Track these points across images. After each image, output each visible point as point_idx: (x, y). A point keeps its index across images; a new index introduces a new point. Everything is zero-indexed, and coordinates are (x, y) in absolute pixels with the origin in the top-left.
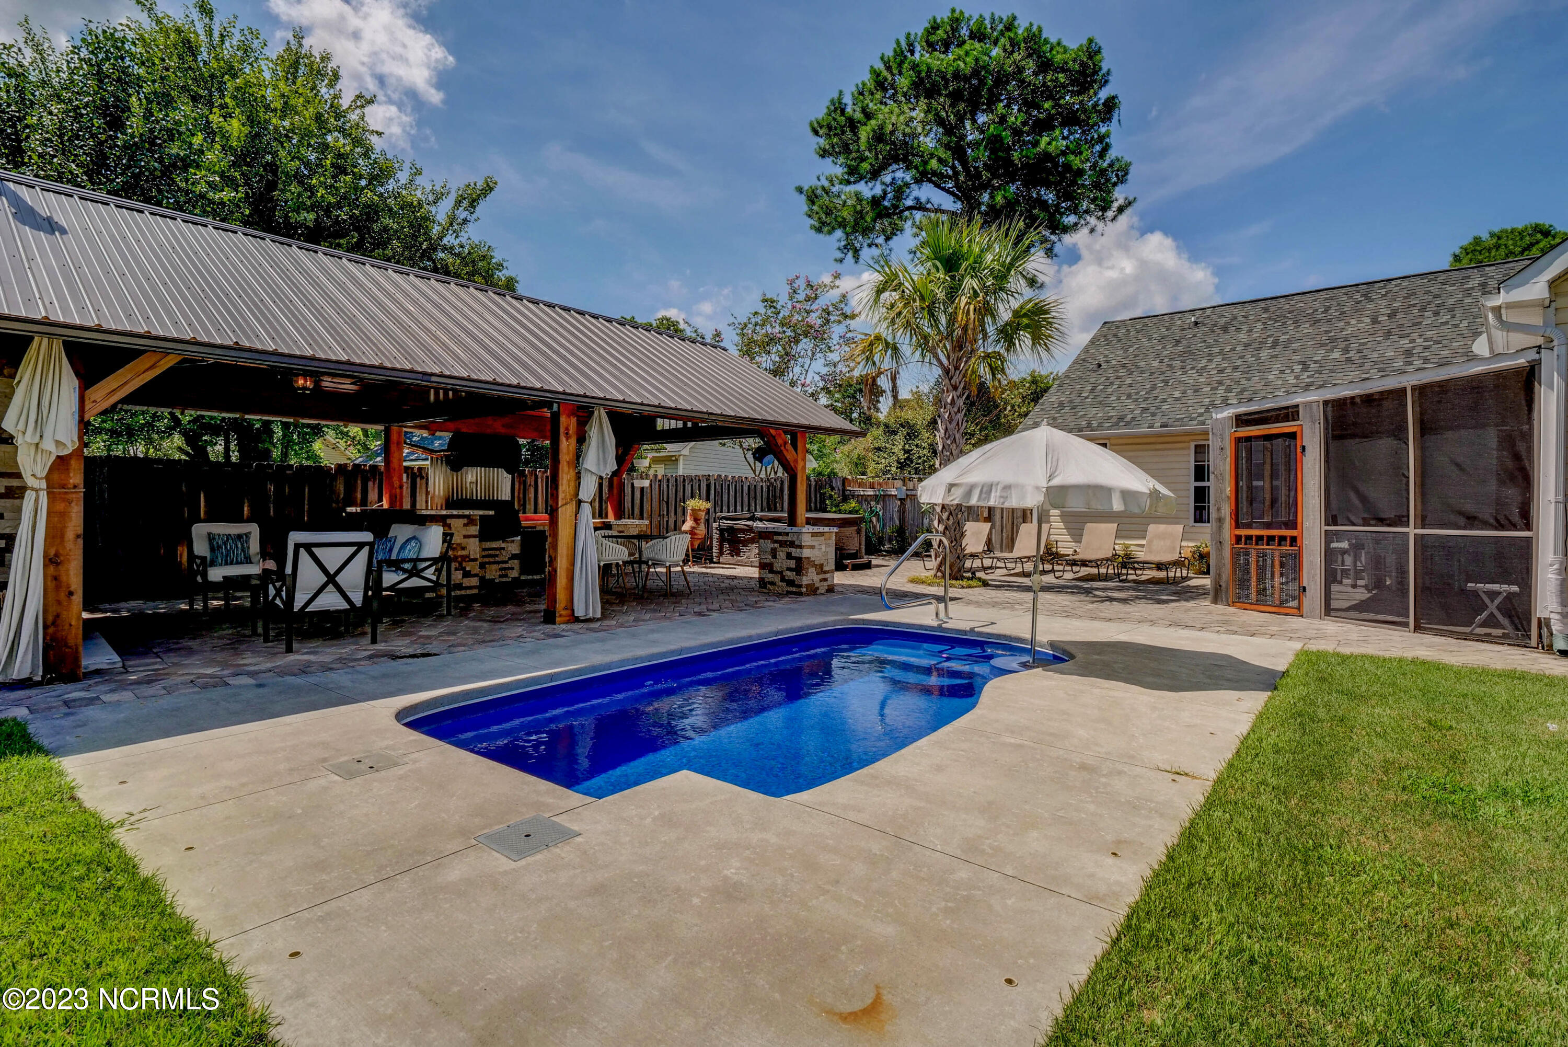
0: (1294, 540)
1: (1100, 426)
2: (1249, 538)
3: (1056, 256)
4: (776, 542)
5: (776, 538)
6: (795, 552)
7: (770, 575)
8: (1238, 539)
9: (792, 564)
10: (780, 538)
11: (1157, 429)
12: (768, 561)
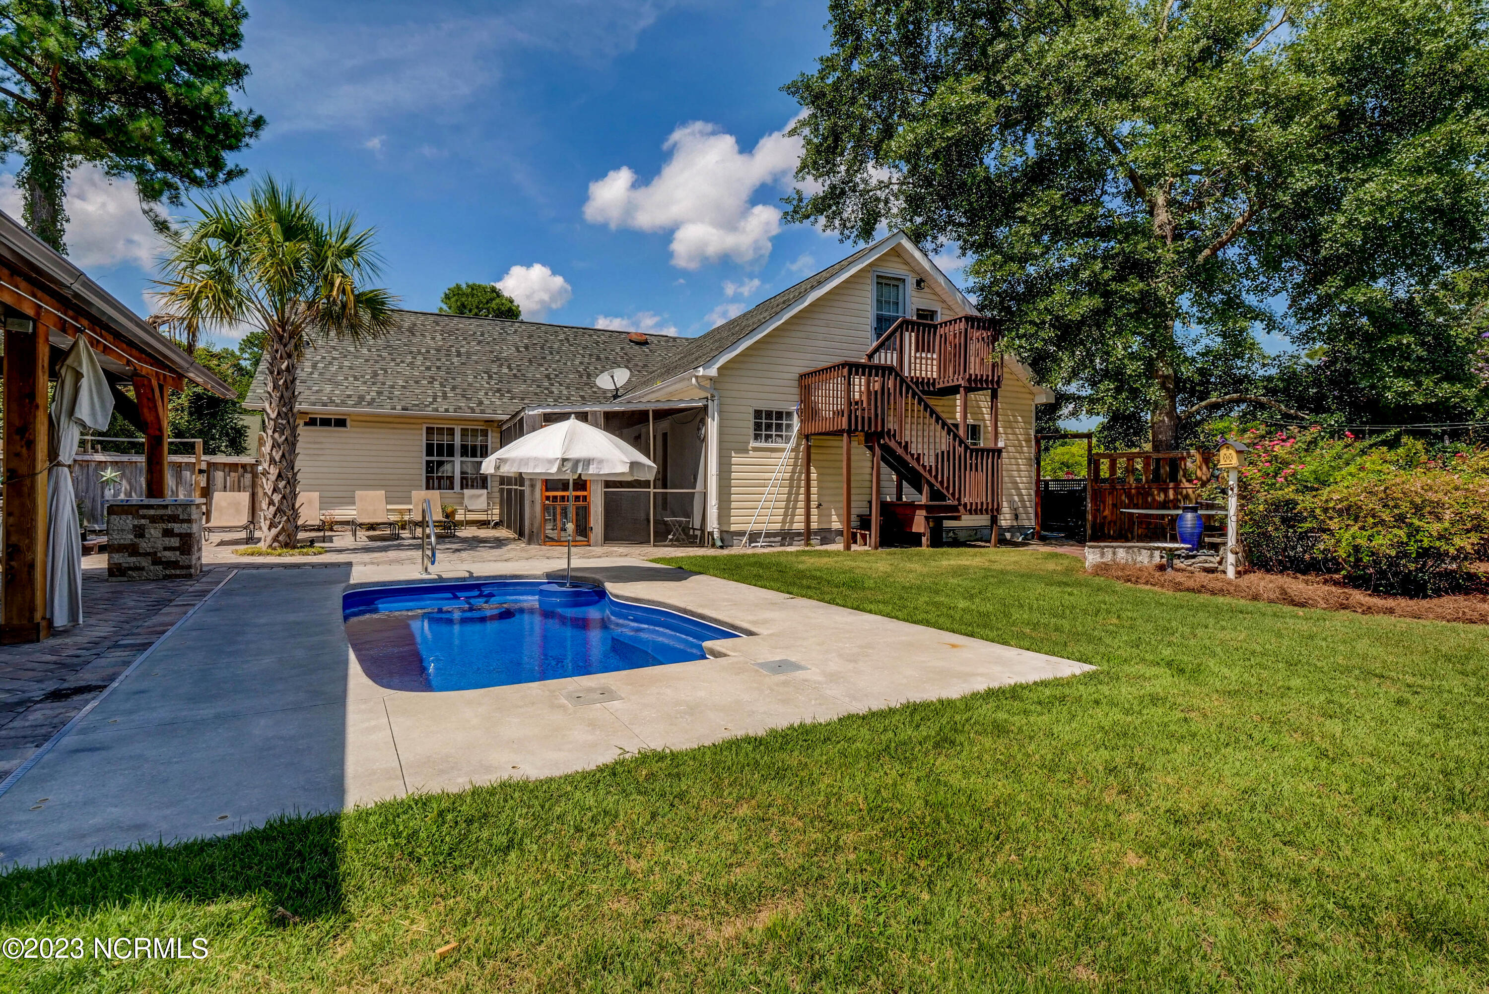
0: (585, 498)
1: (343, 403)
2: (555, 498)
3: (182, 204)
4: (144, 517)
5: (141, 512)
6: (177, 528)
7: (133, 559)
8: (548, 498)
9: (175, 542)
10: (152, 512)
11: (398, 411)
12: (128, 542)
